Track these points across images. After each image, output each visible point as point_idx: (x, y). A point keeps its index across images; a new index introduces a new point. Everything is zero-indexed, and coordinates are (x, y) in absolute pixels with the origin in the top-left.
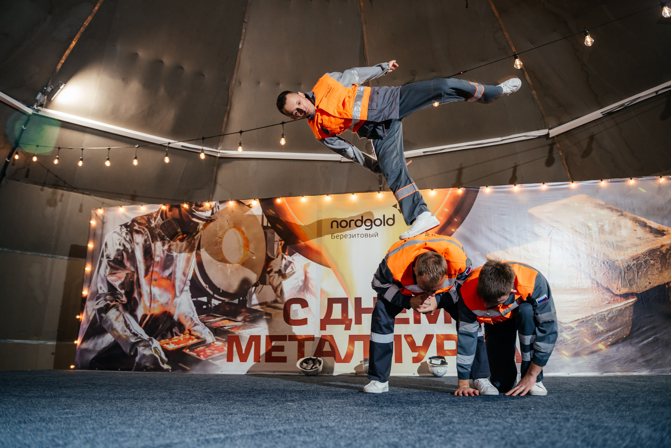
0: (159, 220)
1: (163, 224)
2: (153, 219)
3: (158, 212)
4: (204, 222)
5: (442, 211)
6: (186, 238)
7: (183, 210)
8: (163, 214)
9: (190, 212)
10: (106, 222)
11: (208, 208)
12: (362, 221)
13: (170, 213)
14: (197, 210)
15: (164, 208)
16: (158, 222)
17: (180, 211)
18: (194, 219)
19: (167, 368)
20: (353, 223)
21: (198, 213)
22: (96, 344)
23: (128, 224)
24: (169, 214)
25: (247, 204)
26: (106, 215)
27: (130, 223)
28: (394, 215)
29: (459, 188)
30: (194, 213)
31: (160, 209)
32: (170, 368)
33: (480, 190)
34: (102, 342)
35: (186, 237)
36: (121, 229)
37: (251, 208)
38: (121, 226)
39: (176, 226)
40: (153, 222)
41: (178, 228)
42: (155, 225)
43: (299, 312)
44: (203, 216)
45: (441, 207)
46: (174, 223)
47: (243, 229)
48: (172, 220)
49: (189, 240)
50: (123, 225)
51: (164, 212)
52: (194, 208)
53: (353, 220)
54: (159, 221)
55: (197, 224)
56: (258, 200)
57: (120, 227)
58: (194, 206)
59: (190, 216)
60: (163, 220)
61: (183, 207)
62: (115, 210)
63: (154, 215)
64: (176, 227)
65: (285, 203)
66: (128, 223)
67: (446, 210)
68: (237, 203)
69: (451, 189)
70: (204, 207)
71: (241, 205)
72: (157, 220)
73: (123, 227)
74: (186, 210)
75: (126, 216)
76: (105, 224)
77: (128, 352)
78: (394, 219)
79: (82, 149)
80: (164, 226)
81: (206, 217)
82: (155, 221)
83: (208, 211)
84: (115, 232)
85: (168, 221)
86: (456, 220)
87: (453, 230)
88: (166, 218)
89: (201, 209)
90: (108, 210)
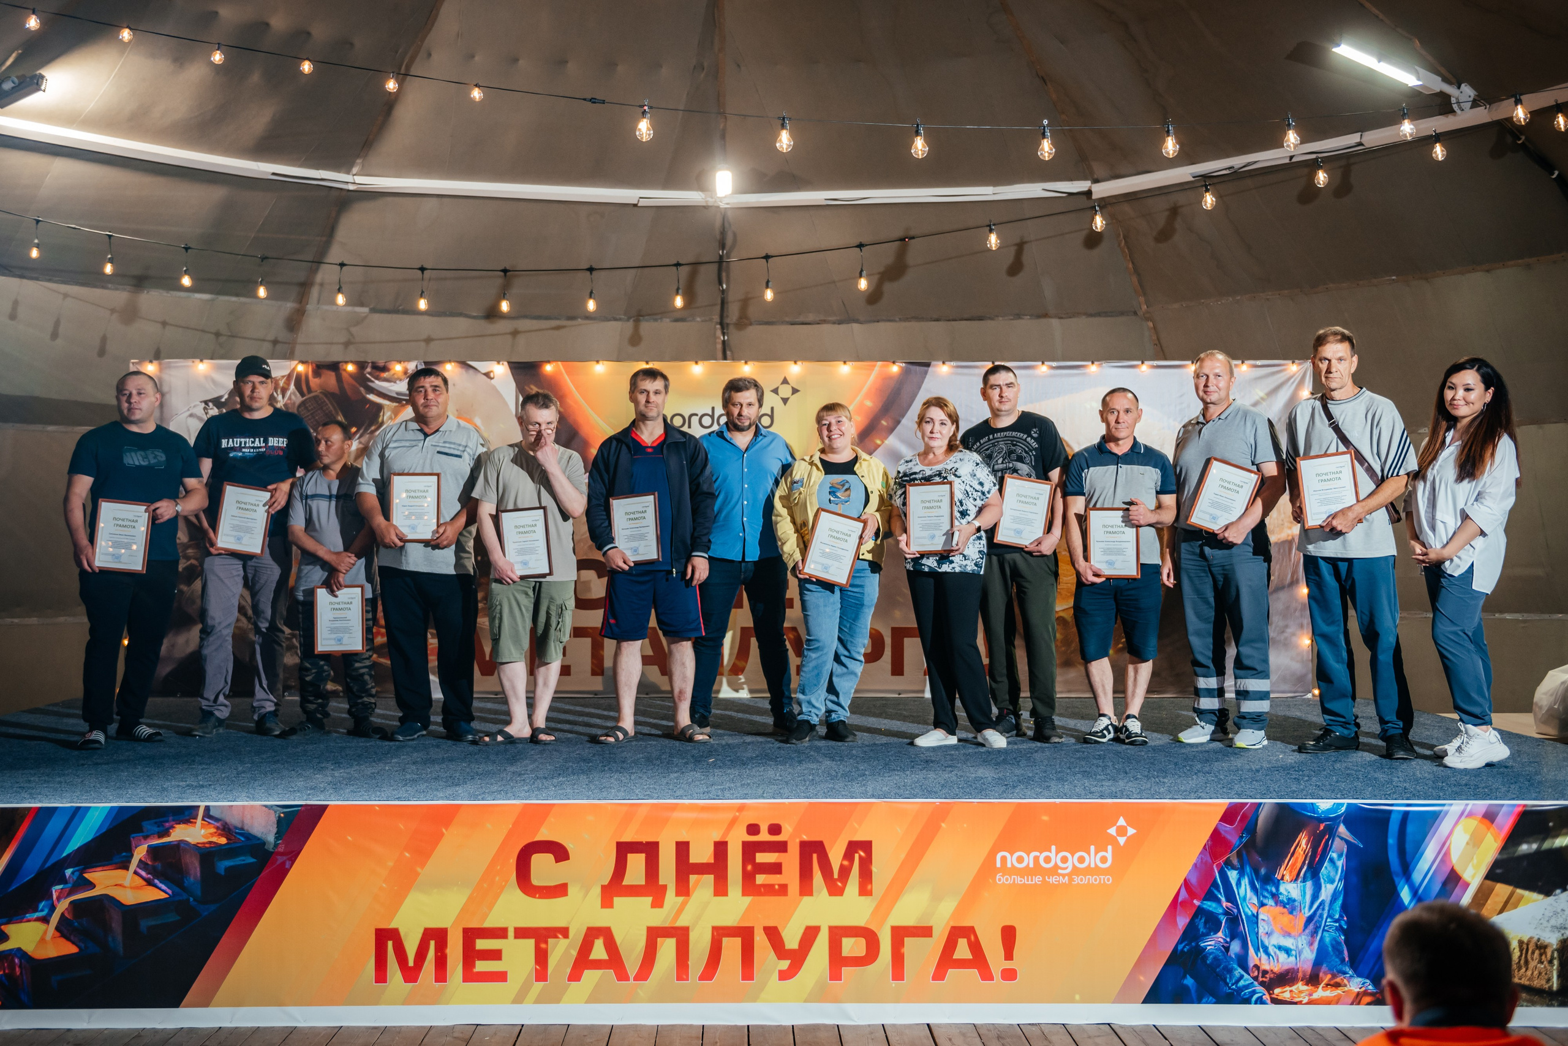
0: (294, 393)
1: (303, 403)
2: (279, 391)
3: (289, 376)
4: (395, 404)
5: (862, 404)
6: (358, 436)
7: (344, 374)
8: (300, 382)
9: (361, 379)
10: (169, 392)
11: (401, 375)
12: (712, 417)
13: (317, 381)
14: (377, 378)
15: (301, 368)
16: (290, 398)
17: (339, 379)
18: (372, 397)
19: (334, 688)
20: (695, 420)
21: (378, 384)
22: (173, 646)
23: (223, 400)
24: (314, 382)
25: (484, 371)
26: (165, 377)
27: (226, 396)
28: (772, 409)
29: (894, 363)
30: (370, 384)
31: (294, 369)
32: (340, 688)
33: (931, 369)
34: (187, 642)
35: (355, 433)
36: (205, 409)
37: (492, 379)
38: (206, 402)
39: (331, 408)
40: (280, 398)
41: (337, 414)
42: (285, 405)
43: (592, 585)
44: (391, 391)
45: (859, 398)
46: (328, 402)
47: (478, 421)
48: (321, 395)
49: (363, 440)
50: (210, 401)
51: (303, 378)
52: (369, 373)
53: (697, 415)
54: (293, 397)
55: (379, 408)
56: (506, 363)
57: (203, 405)
58: (369, 370)
59: (362, 389)
60: (302, 395)
61: (345, 370)
62: (188, 366)
63: (281, 383)
64: (333, 412)
65: (562, 374)
66: (221, 397)
67: (869, 403)
68: (462, 368)
69: (879, 363)
70: (392, 372)
71: (471, 371)
72: (288, 393)
73: (211, 404)
74: (351, 375)
75: (214, 382)
76: (167, 397)
77: (248, 660)
78: (772, 417)
79: (110, 236)
80: (306, 408)
81: (397, 393)
82: (283, 397)
83: (401, 380)
84: (191, 415)
85: (315, 397)
86: (884, 423)
87: (879, 442)
88: (309, 390)
89: (385, 375)
90: (169, 367)
